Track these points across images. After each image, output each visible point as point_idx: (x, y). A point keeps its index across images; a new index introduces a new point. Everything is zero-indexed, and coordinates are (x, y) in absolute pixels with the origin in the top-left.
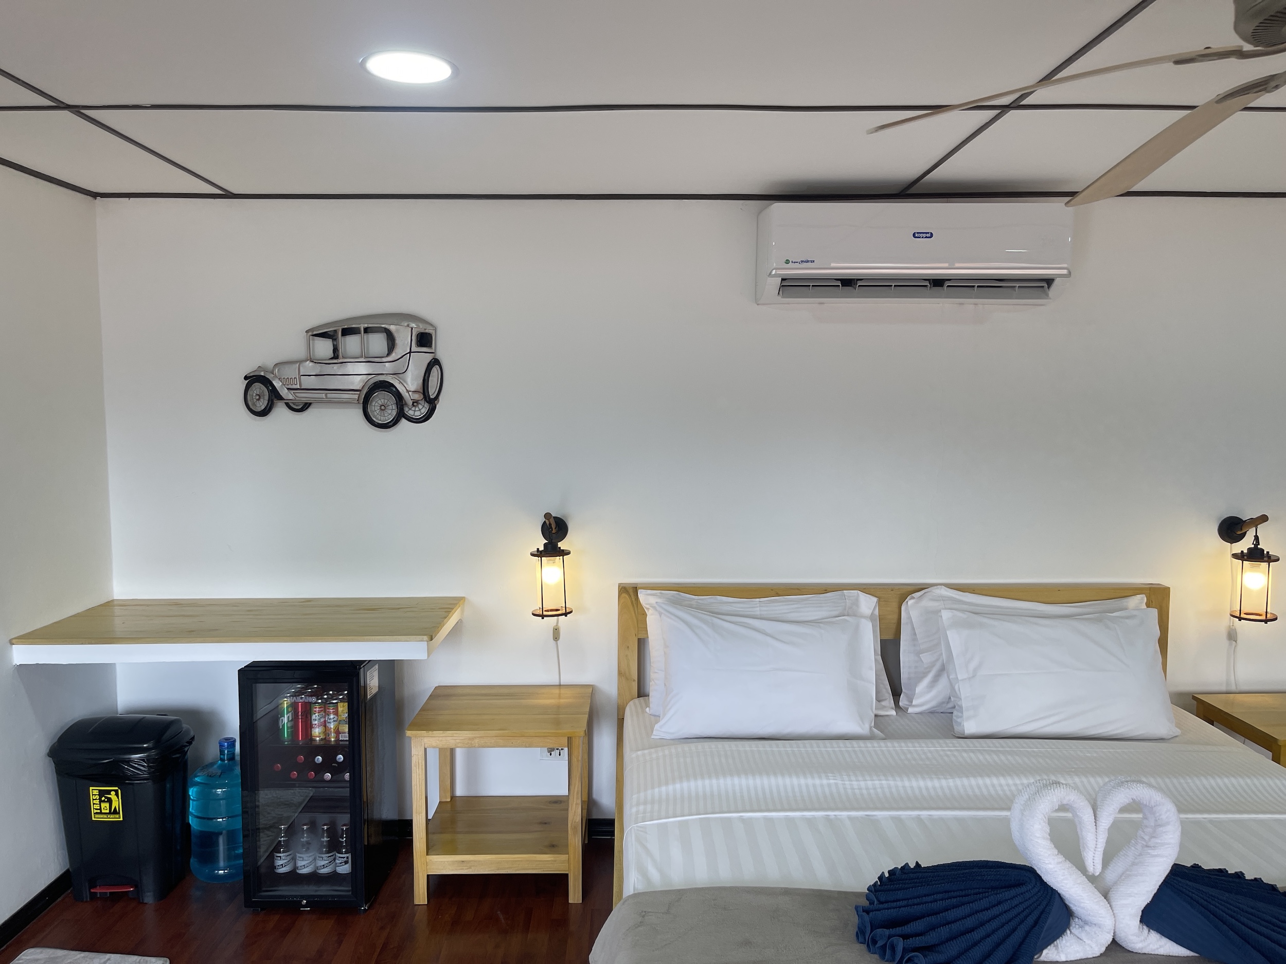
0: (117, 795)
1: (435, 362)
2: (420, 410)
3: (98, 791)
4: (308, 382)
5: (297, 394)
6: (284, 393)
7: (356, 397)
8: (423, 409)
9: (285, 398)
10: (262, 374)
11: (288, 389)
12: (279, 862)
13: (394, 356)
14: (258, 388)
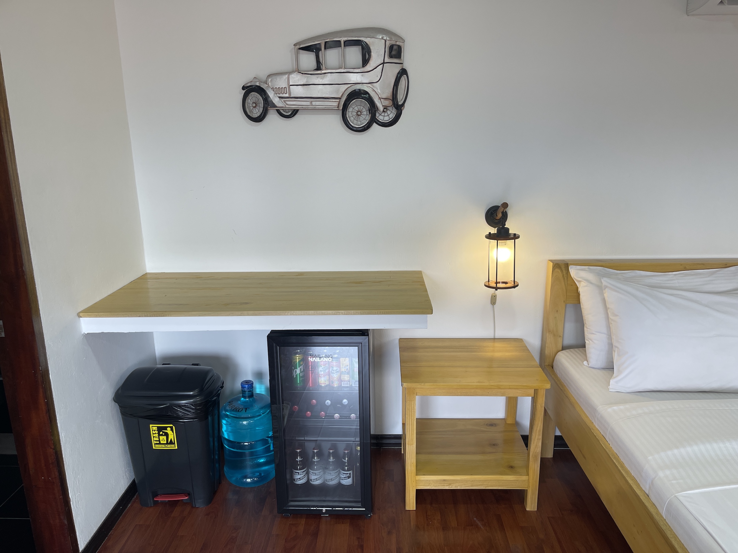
0: (172, 430)
1: (403, 72)
2: (388, 115)
3: (156, 427)
4: (297, 91)
5: (288, 103)
6: (276, 101)
7: (336, 104)
8: (391, 114)
9: (277, 106)
10: (258, 84)
11: (280, 97)
12: (297, 477)
13: (368, 68)
14: (254, 96)
